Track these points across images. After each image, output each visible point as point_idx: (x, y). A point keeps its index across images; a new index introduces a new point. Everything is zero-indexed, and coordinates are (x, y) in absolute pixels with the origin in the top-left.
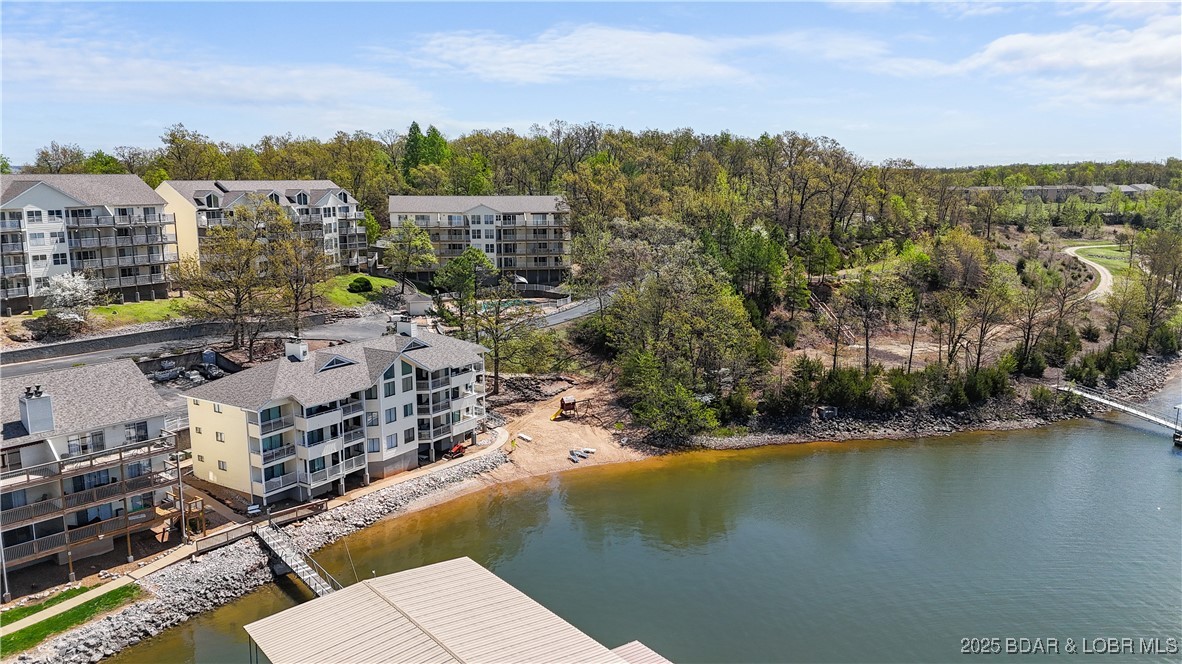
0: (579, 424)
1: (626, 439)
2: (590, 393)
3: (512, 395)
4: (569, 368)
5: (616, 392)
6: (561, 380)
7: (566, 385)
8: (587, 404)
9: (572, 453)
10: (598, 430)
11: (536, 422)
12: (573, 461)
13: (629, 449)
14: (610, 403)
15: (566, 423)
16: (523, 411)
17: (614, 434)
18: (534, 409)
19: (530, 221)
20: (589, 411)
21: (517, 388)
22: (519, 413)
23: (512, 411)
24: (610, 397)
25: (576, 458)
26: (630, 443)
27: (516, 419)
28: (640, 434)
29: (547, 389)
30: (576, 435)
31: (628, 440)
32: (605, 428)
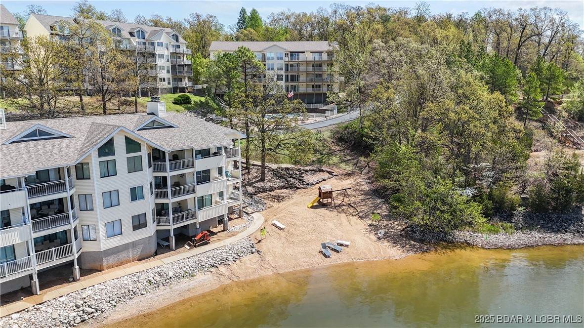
0: (335, 213)
1: (383, 231)
2: (347, 183)
3: (277, 182)
4: (331, 162)
5: (372, 183)
6: (323, 171)
7: (326, 175)
8: (345, 193)
9: (324, 246)
10: (354, 219)
11: (295, 209)
12: (325, 255)
13: (386, 244)
14: (366, 193)
15: (322, 211)
16: (283, 197)
17: (370, 225)
18: (295, 196)
19: (310, 57)
20: (346, 199)
21: (282, 177)
22: (279, 199)
23: (274, 197)
24: (366, 188)
25: (329, 252)
26: (386, 236)
27: (276, 205)
28: (398, 226)
29: (309, 178)
30: (331, 225)
31: (386, 233)
32: (361, 217)
